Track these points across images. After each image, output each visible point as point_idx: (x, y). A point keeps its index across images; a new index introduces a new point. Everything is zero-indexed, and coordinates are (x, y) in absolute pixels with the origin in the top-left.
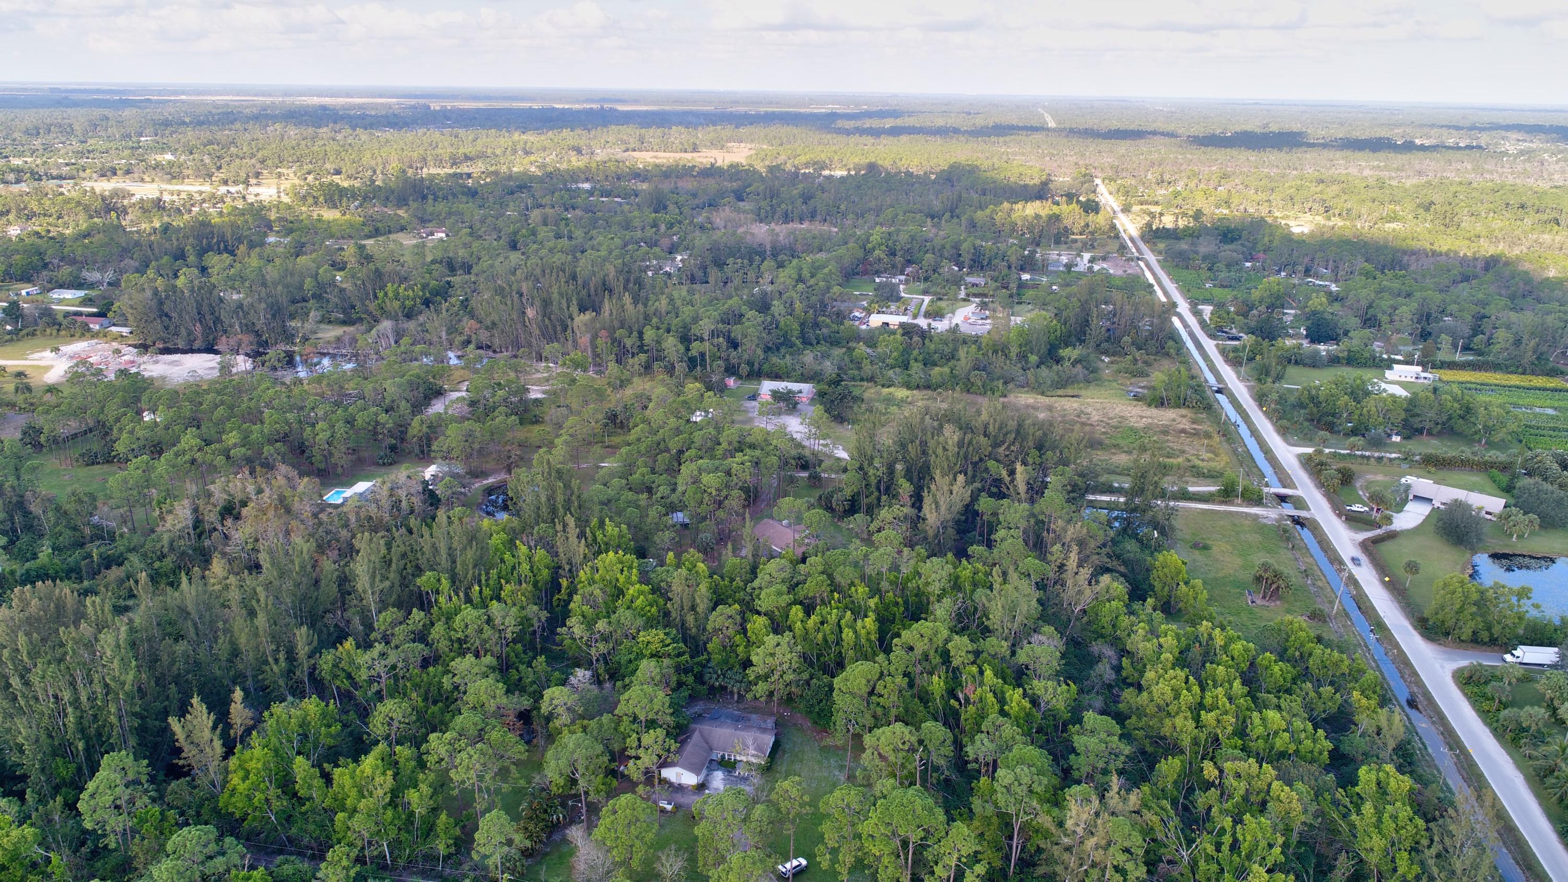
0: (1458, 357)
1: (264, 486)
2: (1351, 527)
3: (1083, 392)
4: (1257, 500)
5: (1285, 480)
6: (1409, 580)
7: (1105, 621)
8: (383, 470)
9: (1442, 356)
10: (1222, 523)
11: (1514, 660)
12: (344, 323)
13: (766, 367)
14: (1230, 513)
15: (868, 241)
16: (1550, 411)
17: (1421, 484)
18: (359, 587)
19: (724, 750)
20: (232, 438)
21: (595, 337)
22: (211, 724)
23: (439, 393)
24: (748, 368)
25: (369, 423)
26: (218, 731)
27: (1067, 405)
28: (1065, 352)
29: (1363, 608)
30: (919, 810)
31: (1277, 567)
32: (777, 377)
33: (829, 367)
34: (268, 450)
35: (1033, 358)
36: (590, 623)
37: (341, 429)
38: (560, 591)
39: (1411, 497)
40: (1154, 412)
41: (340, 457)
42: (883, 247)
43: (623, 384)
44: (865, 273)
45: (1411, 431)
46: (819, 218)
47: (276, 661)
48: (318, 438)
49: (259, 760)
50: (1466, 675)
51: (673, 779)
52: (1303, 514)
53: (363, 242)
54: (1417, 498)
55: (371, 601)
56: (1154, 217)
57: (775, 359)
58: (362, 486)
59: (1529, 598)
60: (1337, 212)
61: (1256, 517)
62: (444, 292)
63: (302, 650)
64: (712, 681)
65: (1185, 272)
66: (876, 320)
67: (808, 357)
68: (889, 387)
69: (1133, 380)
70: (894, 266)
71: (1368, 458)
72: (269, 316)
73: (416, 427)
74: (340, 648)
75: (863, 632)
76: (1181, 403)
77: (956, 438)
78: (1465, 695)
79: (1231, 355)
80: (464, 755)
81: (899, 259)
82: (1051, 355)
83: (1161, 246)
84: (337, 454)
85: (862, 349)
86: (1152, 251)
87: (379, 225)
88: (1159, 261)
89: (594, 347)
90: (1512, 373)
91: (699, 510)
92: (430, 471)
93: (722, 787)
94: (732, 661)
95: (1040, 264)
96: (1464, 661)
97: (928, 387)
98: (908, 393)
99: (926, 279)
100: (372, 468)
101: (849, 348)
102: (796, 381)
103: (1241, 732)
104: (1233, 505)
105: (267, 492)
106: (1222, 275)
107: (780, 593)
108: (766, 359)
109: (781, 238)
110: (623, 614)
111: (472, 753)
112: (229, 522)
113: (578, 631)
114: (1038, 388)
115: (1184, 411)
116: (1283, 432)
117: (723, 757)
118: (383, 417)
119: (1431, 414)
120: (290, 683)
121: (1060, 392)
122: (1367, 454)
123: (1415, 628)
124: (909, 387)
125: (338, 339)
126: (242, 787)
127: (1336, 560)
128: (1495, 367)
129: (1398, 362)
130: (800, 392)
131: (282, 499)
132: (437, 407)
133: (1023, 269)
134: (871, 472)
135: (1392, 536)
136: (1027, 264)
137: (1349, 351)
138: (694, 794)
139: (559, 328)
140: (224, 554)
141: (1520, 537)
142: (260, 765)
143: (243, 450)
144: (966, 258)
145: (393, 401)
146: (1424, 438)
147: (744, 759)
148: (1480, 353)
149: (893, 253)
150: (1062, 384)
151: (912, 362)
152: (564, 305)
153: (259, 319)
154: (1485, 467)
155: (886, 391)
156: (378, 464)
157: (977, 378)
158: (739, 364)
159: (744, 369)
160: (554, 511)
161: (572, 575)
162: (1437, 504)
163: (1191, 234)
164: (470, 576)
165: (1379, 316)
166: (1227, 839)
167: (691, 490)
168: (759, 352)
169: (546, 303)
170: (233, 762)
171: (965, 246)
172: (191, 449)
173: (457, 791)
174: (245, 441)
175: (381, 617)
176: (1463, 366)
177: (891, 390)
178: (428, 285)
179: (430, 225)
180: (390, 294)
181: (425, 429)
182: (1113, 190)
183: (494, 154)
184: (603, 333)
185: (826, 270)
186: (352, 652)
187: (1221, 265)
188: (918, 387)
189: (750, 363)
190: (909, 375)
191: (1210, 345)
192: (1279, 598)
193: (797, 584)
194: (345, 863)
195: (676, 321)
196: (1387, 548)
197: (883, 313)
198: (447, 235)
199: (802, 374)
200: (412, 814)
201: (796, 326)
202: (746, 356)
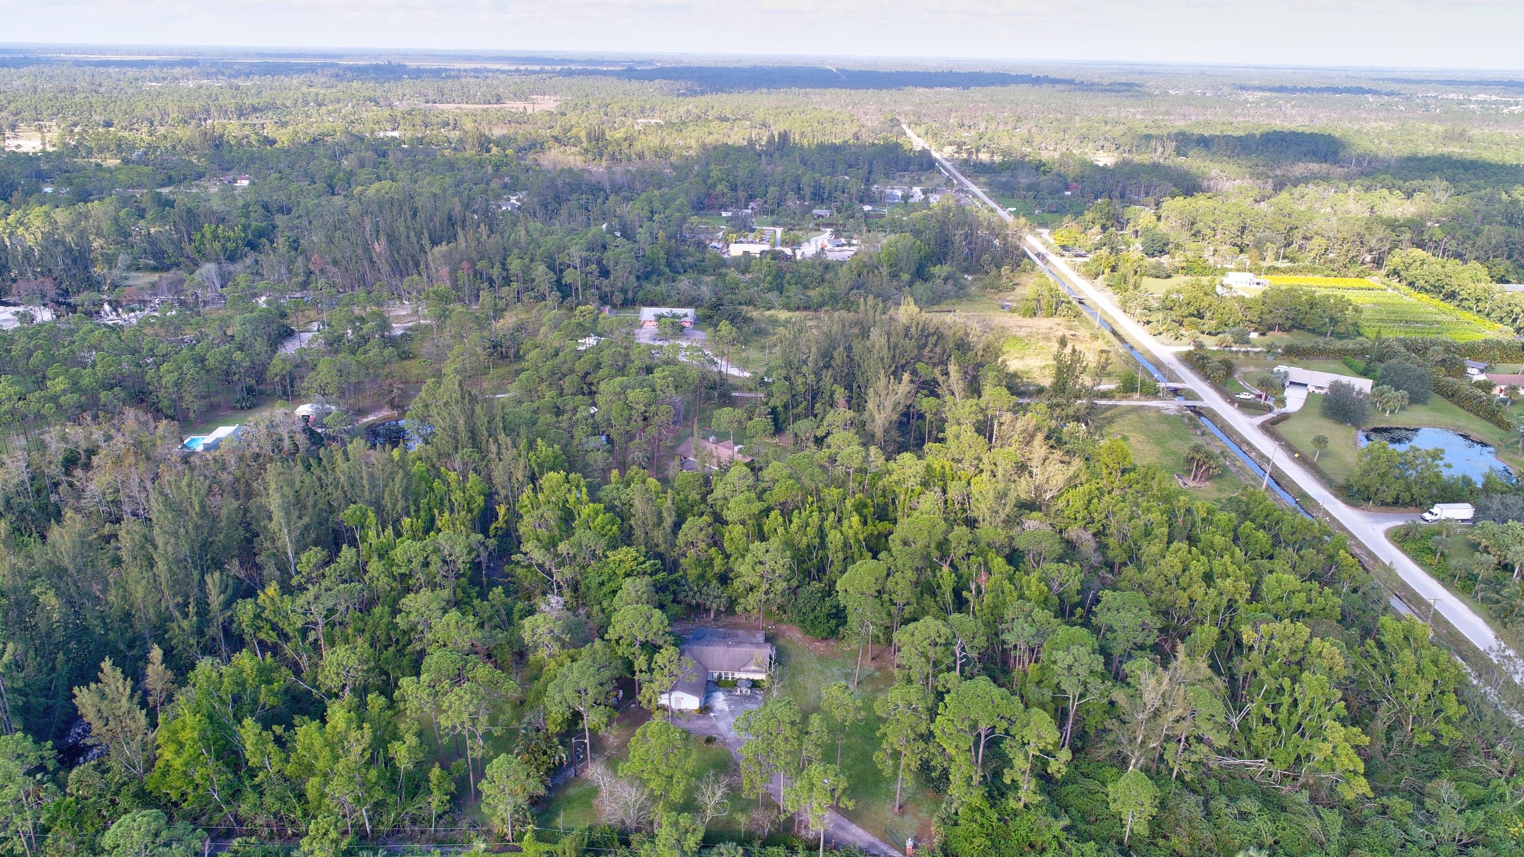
0: (1284, 264)
2: (1245, 413)
3: (957, 307)
4: (1154, 393)
5: (1171, 376)
8: (242, 414)
9: (1269, 263)
12: (155, 269)
13: (641, 294)
14: (1135, 406)
17: (1296, 373)
19: (721, 669)
20: (58, 384)
21: (453, 271)
22: (128, 691)
24: (622, 297)
25: (221, 362)
28: (936, 270)
29: (1283, 483)
31: (1207, 448)
33: (706, 291)
35: (905, 277)
39: (1287, 384)
40: (1030, 321)
42: (724, 183)
44: (711, 207)
45: (1264, 327)
50: (1402, 532)
51: (673, 705)
52: (1198, 404)
53: (158, 190)
54: (1292, 383)
55: (287, 542)
57: (648, 286)
58: (223, 432)
59: (1442, 459)
61: (1158, 410)
63: (215, 600)
64: (688, 600)
65: (1012, 201)
66: (736, 250)
67: (684, 283)
68: (769, 309)
69: (1000, 295)
70: (738, 201)
71: (1236, 352)
72: (69, 261)
73: (276, 367)
74: (262, 595)
75: (851, 532)
76: (1052, 312)
77: (883, 341)
78: (1404, 551)
79: (1083, 270)
81: (741, 194)
82: (921, 274)
83: (982, 180)
84: (188, 398)
85: (733, 274)
86: (975, 184)
89: (455, 281)
92: (304, 409)
93: (726, 708)
94: (709, 575)
96: (1397, 521)
97: (806, 308)
98: (790, 314)
100: (230, 413)
101: (720, 274)
102: (675, 307)
104: (1136, 399)
107: (748, 501)
108: (641, 286)
115: (1058, 320)
116: (1154, 334)
117: (720, 677)
119: (1279, 311)
121: (936, 308)
122: (1234, 349)
123: (1337, 497)
124: (789, 309)
126: (177, 763)
128: (1313, 271)
133: (862, 202)
135: (1285, 417)
136: (866, 196)
137: (1186, 262)
138: (698, 718)
141: (1393, 411)
147: (744, 676)
150: (937, 299)
151: (786, 286)
153: (57, 265)
154: (1340, 355)
155: (768, 313)
156: (235, 408)
157: (857, 296)
158: (612, 292)
159: (618, 298)
162: (1311, 389)
163: (1004, 167)
166: (1286, 700)
167: (616, 408)
168: (633, 278)
169: (392, 239)
172: (9, 399)
174: (75, 386)
175: (304, 558)
176: (1284, 271)
177: (772, 312)
178: (249, 225)
179: (231, 173)
180: (208, 235)
184: (465, 264)
185: (678, 202)
186: (277, 599)
188: (798, 309)
189: (624, 291)
190: (789, 297)
195: (539, 252)
196: (1281, 428)
197: (741, 242)
198: (253, 182)
199: (681, 299)
201: (662, 254)
202: (619, 284)
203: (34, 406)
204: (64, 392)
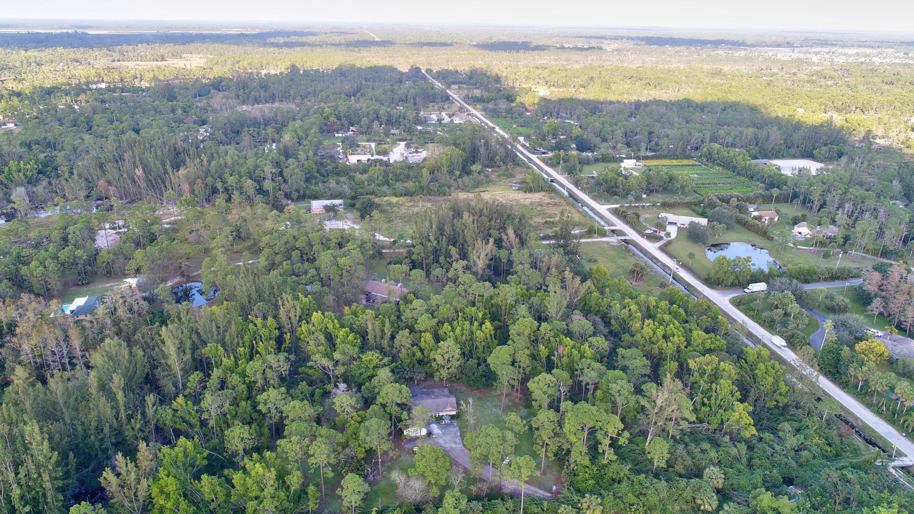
2: (650, 241)
3: (488, 189)
4: (603, 234)
6: (690, 262)
10: (595, 248)
11: (749, 291)
13: (308, 192)
16: (696, 176)
18: (171, 362)
19: (435, 411)
24: (298, 194)
25: (69, 258)
27: (484, 196)
28: (474, 168)
31: (640, 264)
32: (315, 198)
33: (345, 189)
35: (457, 173)
36: (329, 356)
37: (50, 264)
38: (285, 342)
39: (666, 223)
41: (55, 283)
42: (333, 115)
44: (328, 132)
48: (34, 273)
51: (413, 435)
55: (177, 369)
57: (312, 187)
59: (750, 262)
61: (608, 243)
63: (151, 410)
64: (404, 376)
65: (499, 120)
66: (353, 159)
67: (332, 184)
68: (385, 196)
70: (343, 126)
71: (638, 206)
73: (105, 256)
74: (175, 403)
75: (487, 331)
80: (313, 447)
82: (466, 171)
83: (478, 106)
84: (52, 282)
85: (359, 177)
88: (482, 115)
90: (673, 159)
93: (440, 432)
94: (413, 362)
95: (424, 120)
97: (407, 194)
99: (367, 133)
100: (75, 288)
101: (350, 177)
106: (519, 120)
107: (428, 319)
109: (266, 113)
113: (324, 362)
114: (465, 189)
117: (432, 416)
121: (477, 190)
122: (637, 205)
123: (705, 284)
127: (652, 257)
128: (665, 157)
132: (101, 241)
133: (416, 123)
134: (429, 244)
135: (671, 242)
146: (655, 194)
147: (444, 414)
150: (477, 185)
151: (391, 181)
154: (688, 205)
156: (78, 285)
157: (434, 186)
158: (291, 192)
159: (295, 195)
161: (292, 330)
162: (679, 225)
164: (235, 342)
165: (607, 136)
175: (191, 378)
176: (651, 158)
181: (111, 257)
184: (199, 181)
186: (184, 404)
188: (401, 195)
189: (297, 191)
191: (534, 157)
192: (642, 280)
200: (290, 491)
201: (313, 166)
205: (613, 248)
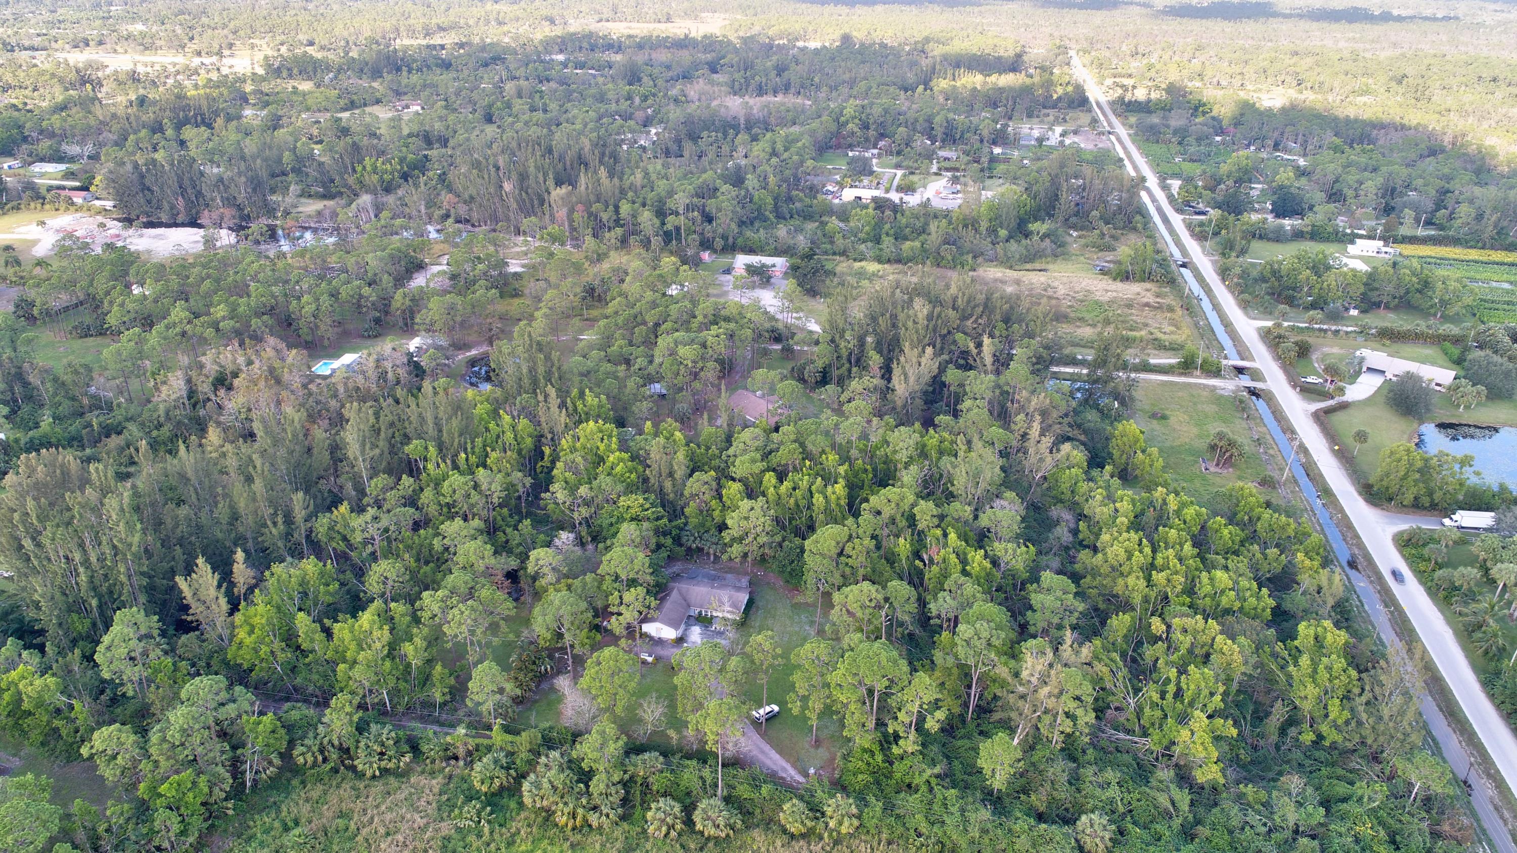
0: (1420, 232)
1: (253, 357)
2: (1305, 398)
3: (1050, 266)
4: (1216, 372)
5: (1244, 353)
6: (1357, 449)
7: (1065, 487)
8: (369, 342)
9: (1404, 231)
10: (1180, 394)
11: (1453, 524)
12: (324, 197)
13: (740, 241)
14: (1189, 384)
15: (841, 114)
16: (1506, 286)
17: (1374, 357)
18: (350, 454)
19: (701, 607)
20: (220, 311)
21: (571, 211)
22: (215, 583)
23: (420, 267)
24: (722, 242)
25: (352, 297)
26: (223, 589)
27: (1034, 279)
28: (1034, 227)
29: (1312, 475)
30: (884, 662)
31: (1231, 435)
32: (751, 251)
33: (802, 242)
34: (255, 322)
35: (1003, 233)
36: (572, 489)
37: (326, 301)
38: (543, 459)
39: (1364, 369)
40: (1119, 286)
41: (326, 330)
42: (857, 121)
43: (600, 257)
44: (838, 146)
45: (1369, 304)
46: (793, 90)
47: (275, 524)
48: (304, 311)
49: (262, 616)
50: (1405, 537)
51: (654, 633)
52: (1259, 385)
53: (339, 115)
54: (1370, 369)
55: (362, 468)
56: (1127, 90)
57: (749, 233)
58: (348, 358)
59: (1471, 466)
60: (1309, 85)
61: (1214, 389)
62: (421, 165)
63: (299, 514)
64: (689, 543)
65: (1155, 147)
66: (849, 195)
67: (782, 231)
68: (860, 261)
69: (1100, 254)
70: (867, 140)
71: (1325, 331)
72: (249, 190)
73: (399, 300)
74: (335, 512)
75: (833, 497)
76: (1146, 277)
77: (925, 312)
78: (1403, 556)
79: (1197, 229)
80: (455, 611)
81: (872, 133)
82: (1021, 230)
83: (1133, 120)
84: (323, 327)
85: (834, 223)
86: (1124, 125)
87: (355, 97)
88: (1130, 135)
89: (571, 221)
90: (1471, 247)
91: (676, 382)
92: (414, 344)
93: (699, 641)
94: (708, 524)
95: (1012, 138)
96: (1405, 524)
97: (899, 261)
98: (880, 267)
99: (899, 153)
100: (358, 340)
101: (822, 223)
102: (770, 255)
103: (1190, 591)
104: (1192, 376)
105: (257, 364)
106: (1192, 149)
107: (753, 461)
108: (740, 233)
109: (755, 111)
110: (604, 481)
111: (463, 609)
112: (222, 392)
113: (561, 496)
114: (1007, 262)
115: (1148, 285)
116: (1244, 305)
117: (700, 613)
118: (366, 291)
119: (1390, 288)
120: (289, 545)
121: (1028, 266)
122: (1325, 327)
123: (1360, 494)
124: (879, 260)
125: (319, 213)
126: (248, 641)
127: (1289, 430)
128: (1455, 242)
129: (1361, 237)
130: (774, 266)
131: (272, 370)
132: (419, 281)
133: (995, 143)
134: (843, 344)
135: (1344, 406)
136: (999, 138)
137: (1313, 226)
138: (673, 647)
139: (536, 202)
140: (219, 424)
141: (1467, 407)
142: (264, 621)
143: (232, 323)
144: (939, 131)
145: (375, 275)
146: (1382, 312)
147: (720, 615)
148: (1441, 228)
149: (865, 126)
150: (1030, 258)
151: (884, 237)
152: (541, 179)
153: (240, 193)
154: (1438, 340)
155: (857, 265)
156: (363, 336)
157: (948, 252)
158: (714, 238)
159: (719, 243)
160: (535, 383)
161: (554, 442)
162: (1389, 376)
163: (1164, 108)
164: (456, 443)
165: (1345, 190)
166: (1172, 688)
167: (668, 362)
168: (733, 226)
169: (523, 177)
170: (238, 618)
171: (938, 119)
172: (181, 322)
173: (450, 644)
174: (233, 314)
175: (373, 482)
176: (1424, 241)
177: (863, 264)
178: (405, 158)
179: (405, 97)
180: (369, 168)
181: (408, 303)
182: (1087, 63)
183: (467, 24)
184: (580, 207)
185: (800, 144)
186: (347, 516)
187: (1191, 140)
188: (889, 261)
189: (724, 237)
190: (881, 250)
191: (1177, 220)
192: (1232, 466)
193: (770, 453)
194: (348, 709)
195: (651, 195)
196: (1338, 419)
197: (856, 187)
198: (423, 108)
199: (776, 248)
200: (409, 665)
201: (770, 200)
202: (720, 230)
203: (199, 330)
204: (224, 318)
205: (1217, 398)
